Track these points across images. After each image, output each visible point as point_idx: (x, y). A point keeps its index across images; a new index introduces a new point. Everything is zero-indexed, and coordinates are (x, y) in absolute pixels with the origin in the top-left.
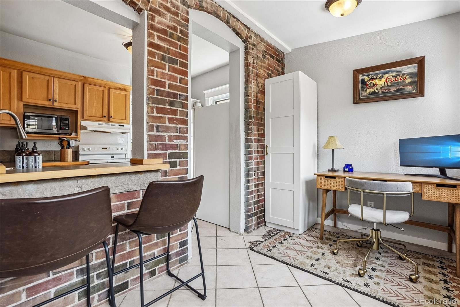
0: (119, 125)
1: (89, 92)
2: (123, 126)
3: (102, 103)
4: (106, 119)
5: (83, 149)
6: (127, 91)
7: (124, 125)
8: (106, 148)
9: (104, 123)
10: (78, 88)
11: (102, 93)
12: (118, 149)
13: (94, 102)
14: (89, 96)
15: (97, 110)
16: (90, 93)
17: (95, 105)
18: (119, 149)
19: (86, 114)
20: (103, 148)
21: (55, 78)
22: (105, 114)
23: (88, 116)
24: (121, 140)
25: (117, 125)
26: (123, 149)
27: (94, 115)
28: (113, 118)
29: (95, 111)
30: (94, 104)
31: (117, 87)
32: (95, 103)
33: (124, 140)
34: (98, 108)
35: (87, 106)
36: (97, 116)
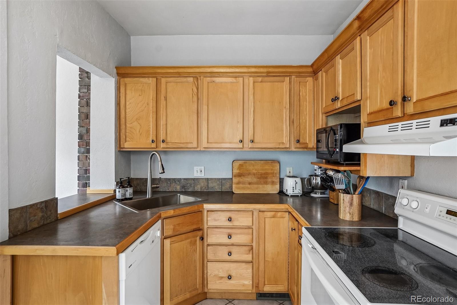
0: (443, 123)
4: (398, 110)
9: (400, 125)
10: (356, 51)
11: (392, 27)
13: (378, 70)
15: (383, 90)
16: (372, 50)
17: (381, 75)
19: (368, 107)
20: (450, 212)
21: (338, 56)
22: (398, 93)
27: (378, 106)
28: (416, 101)
30: (378, 75)
32: (381, 68)
34: (385, 82)
35: (368, 87)
36: (384, 106)
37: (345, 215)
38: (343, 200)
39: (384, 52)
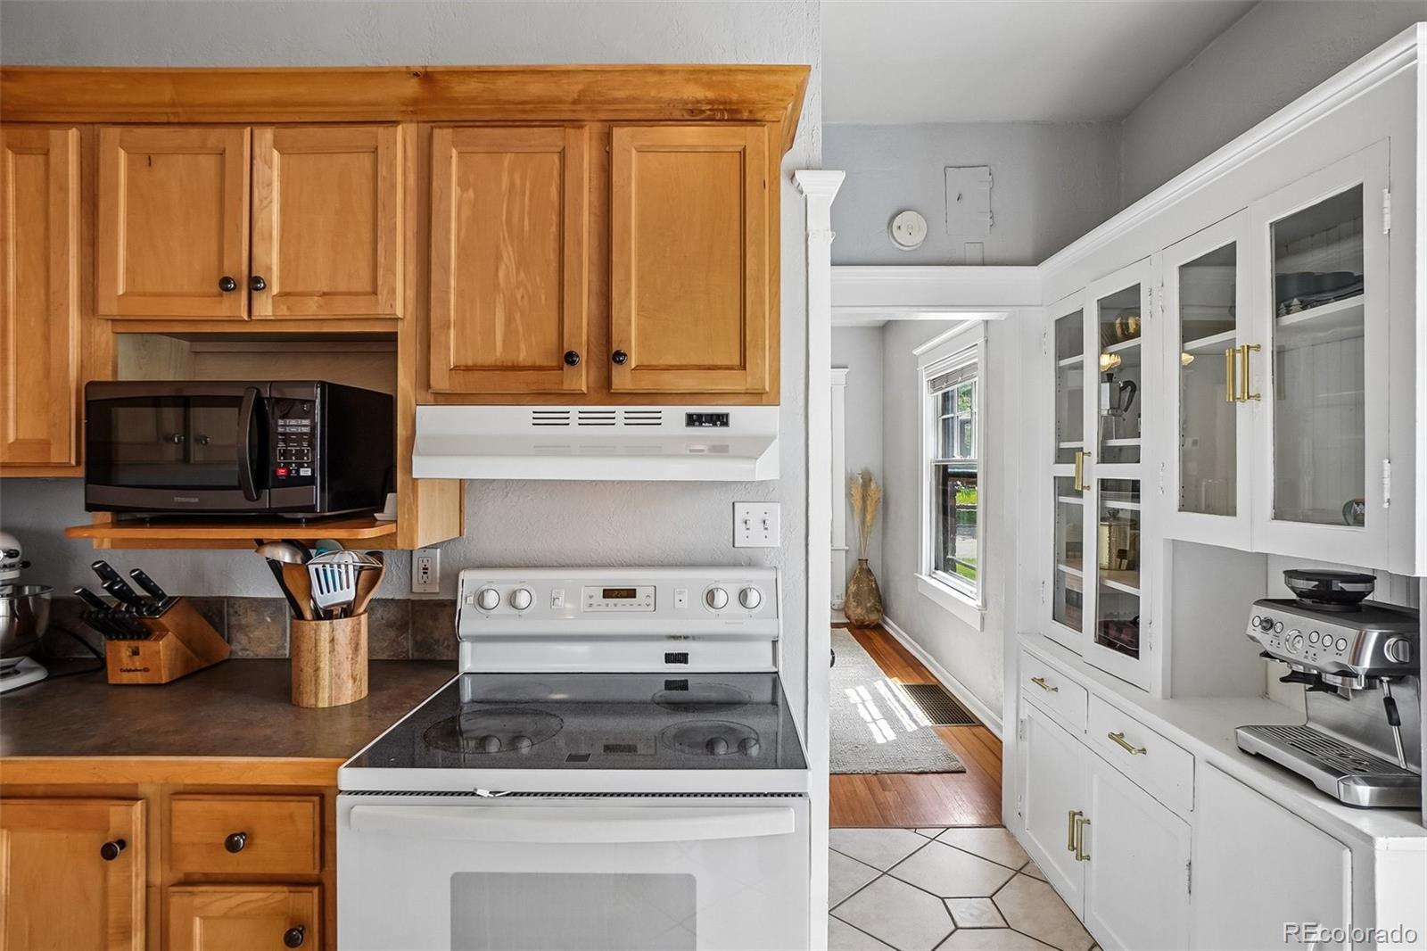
0: (693, 420)
1: (463, 185)
2: (721, 420)
3: (553, 256)
4: (581, 378)
5: (480, 600)
6: (753, 122)
7: (736, 413)
8: (631, 593)
9: (574, 411)
10: (392, 166)
11: (556, 173)
12: (710, 597)
13: (498, 257)
14: (466, 211)
15: (518, 316)
16: (471, 193)
17: (507, 275)
18: (720, 599)
19: (450, 350)
20: (608, 594)
21: (257, 132)
22: (581, 337)
23: (456, 368)
24: (755, 523)
25: (674, 415)
26: (753, 598)
27: (498, 353)
28: (638, 368)
29: (509, 320)
30: (497, 270)
31: (669, 102)
32: (509, 256)
33: (776, 521)
34: (526, 297)
35: (452, 291)
36: (521, 359)
37: (340, 688)
38: (332, 640)
39: (521, 219)
